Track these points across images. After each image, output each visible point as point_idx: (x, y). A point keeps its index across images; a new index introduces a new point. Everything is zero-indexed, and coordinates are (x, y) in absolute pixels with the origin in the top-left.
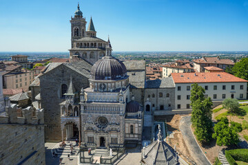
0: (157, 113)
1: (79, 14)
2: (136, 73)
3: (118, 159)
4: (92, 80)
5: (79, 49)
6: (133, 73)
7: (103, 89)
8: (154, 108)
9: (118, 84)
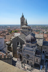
0: (47, 55)
1: (23, 16)
4: (25, 42)
5: (22, 30)
6: (39, 39)
7: (28, 46)
8: (46, 53)
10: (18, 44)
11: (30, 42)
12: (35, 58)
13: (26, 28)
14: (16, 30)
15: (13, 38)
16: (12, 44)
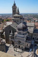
0: (36, 41)
2: (31, 27)
3: (23, 52)
4: (17, 30)
6: (30, 27)
7: (20, 33)
8: (35, 39)
9: (24, 32)
10: (10, 32)
11: (22, 30)
12: (26, 44)
13: (18, 17)
14: (8, 19)
15: (5, 26)
16: (4, 32)
